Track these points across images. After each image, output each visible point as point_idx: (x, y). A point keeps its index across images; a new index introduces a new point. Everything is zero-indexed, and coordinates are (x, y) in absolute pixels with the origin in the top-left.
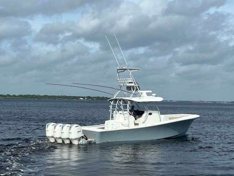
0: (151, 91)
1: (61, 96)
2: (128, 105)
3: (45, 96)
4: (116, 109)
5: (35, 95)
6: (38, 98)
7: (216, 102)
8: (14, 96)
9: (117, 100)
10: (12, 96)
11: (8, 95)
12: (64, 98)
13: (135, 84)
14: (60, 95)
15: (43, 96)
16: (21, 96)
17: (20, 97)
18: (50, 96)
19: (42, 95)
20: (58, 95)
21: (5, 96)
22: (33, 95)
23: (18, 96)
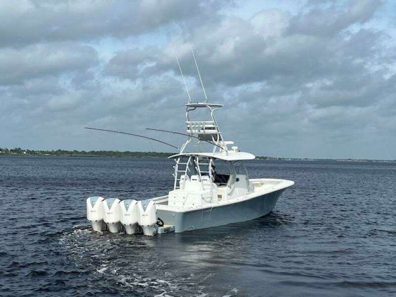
0: (232, 143)
1: (149, 152)
2: (210, 164)
3: (127, 153)
4: (186, 171)
5: (112, 151)
6: (117, 156)
7: (371, 161)
8: (84, 152)
9: (189, 157)
10: (81, 152)
11: (76, 152)
12: (153, 156)
13: (218, 131)
14: (147, 152)
15: (124, 153)
16: (93, 152)
17: (92, 154)
18: (133, 153)
19: (122, 152)
20: (144, 151)
21: (71, 153)
22: (109, 152)
23: (89, 153)
